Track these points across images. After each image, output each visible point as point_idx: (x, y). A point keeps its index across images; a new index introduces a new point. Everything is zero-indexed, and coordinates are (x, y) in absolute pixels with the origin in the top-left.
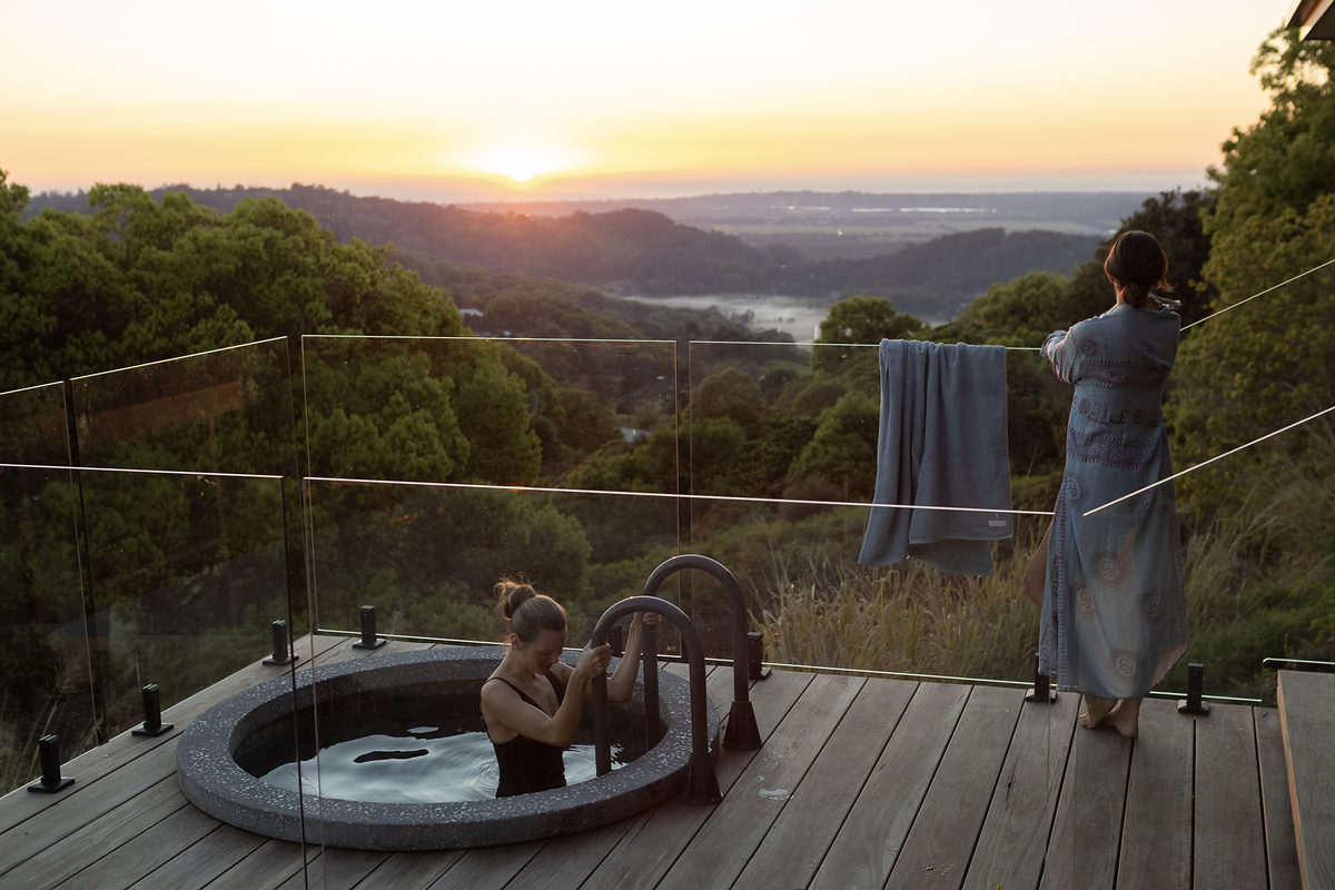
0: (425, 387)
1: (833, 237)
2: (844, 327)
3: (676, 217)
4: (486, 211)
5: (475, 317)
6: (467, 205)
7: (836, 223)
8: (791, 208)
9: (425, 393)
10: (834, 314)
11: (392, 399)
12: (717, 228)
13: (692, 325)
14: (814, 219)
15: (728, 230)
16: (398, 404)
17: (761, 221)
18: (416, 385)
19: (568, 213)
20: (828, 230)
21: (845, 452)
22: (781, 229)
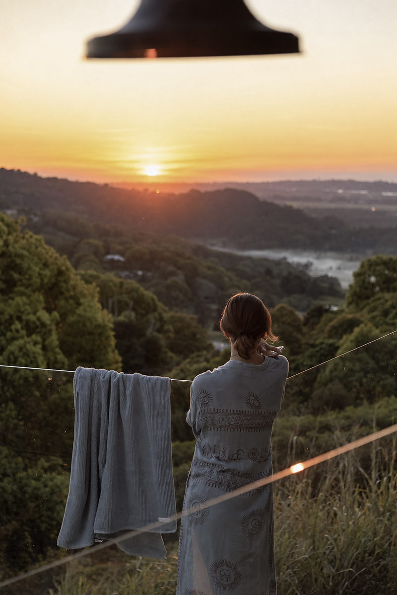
0: (39, 319)
1: (368, 212)
2: (370, 276)
3: (260, 195)
4: (130, 188)
5: (118, 261)
6: (117, 184)
7: (371, 202)
8: (340, 191)
9: (38, 323)
10: (362, 266)
11: (13, 327)
12: (289, 203)
13: (268, 269)
14: (356, 199)
15: (296, 205)
16: (17, 331)
17: (319, 200)
18: (32, 318)
19: (185, 191)
20: (365, 207)
21: (357, 366)
22: (333, 206)
